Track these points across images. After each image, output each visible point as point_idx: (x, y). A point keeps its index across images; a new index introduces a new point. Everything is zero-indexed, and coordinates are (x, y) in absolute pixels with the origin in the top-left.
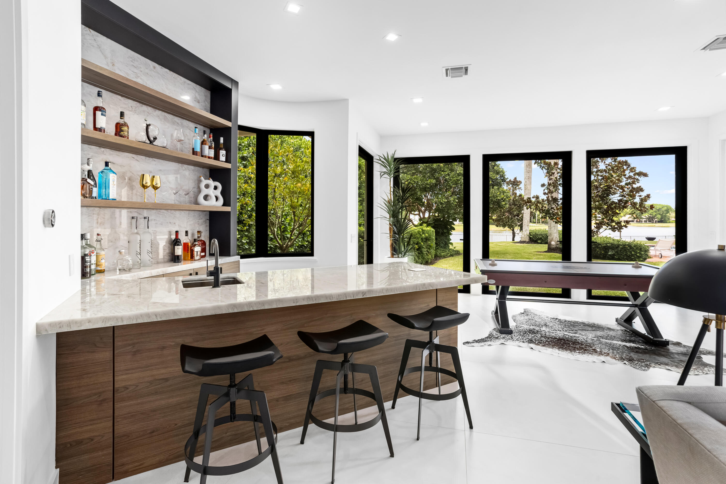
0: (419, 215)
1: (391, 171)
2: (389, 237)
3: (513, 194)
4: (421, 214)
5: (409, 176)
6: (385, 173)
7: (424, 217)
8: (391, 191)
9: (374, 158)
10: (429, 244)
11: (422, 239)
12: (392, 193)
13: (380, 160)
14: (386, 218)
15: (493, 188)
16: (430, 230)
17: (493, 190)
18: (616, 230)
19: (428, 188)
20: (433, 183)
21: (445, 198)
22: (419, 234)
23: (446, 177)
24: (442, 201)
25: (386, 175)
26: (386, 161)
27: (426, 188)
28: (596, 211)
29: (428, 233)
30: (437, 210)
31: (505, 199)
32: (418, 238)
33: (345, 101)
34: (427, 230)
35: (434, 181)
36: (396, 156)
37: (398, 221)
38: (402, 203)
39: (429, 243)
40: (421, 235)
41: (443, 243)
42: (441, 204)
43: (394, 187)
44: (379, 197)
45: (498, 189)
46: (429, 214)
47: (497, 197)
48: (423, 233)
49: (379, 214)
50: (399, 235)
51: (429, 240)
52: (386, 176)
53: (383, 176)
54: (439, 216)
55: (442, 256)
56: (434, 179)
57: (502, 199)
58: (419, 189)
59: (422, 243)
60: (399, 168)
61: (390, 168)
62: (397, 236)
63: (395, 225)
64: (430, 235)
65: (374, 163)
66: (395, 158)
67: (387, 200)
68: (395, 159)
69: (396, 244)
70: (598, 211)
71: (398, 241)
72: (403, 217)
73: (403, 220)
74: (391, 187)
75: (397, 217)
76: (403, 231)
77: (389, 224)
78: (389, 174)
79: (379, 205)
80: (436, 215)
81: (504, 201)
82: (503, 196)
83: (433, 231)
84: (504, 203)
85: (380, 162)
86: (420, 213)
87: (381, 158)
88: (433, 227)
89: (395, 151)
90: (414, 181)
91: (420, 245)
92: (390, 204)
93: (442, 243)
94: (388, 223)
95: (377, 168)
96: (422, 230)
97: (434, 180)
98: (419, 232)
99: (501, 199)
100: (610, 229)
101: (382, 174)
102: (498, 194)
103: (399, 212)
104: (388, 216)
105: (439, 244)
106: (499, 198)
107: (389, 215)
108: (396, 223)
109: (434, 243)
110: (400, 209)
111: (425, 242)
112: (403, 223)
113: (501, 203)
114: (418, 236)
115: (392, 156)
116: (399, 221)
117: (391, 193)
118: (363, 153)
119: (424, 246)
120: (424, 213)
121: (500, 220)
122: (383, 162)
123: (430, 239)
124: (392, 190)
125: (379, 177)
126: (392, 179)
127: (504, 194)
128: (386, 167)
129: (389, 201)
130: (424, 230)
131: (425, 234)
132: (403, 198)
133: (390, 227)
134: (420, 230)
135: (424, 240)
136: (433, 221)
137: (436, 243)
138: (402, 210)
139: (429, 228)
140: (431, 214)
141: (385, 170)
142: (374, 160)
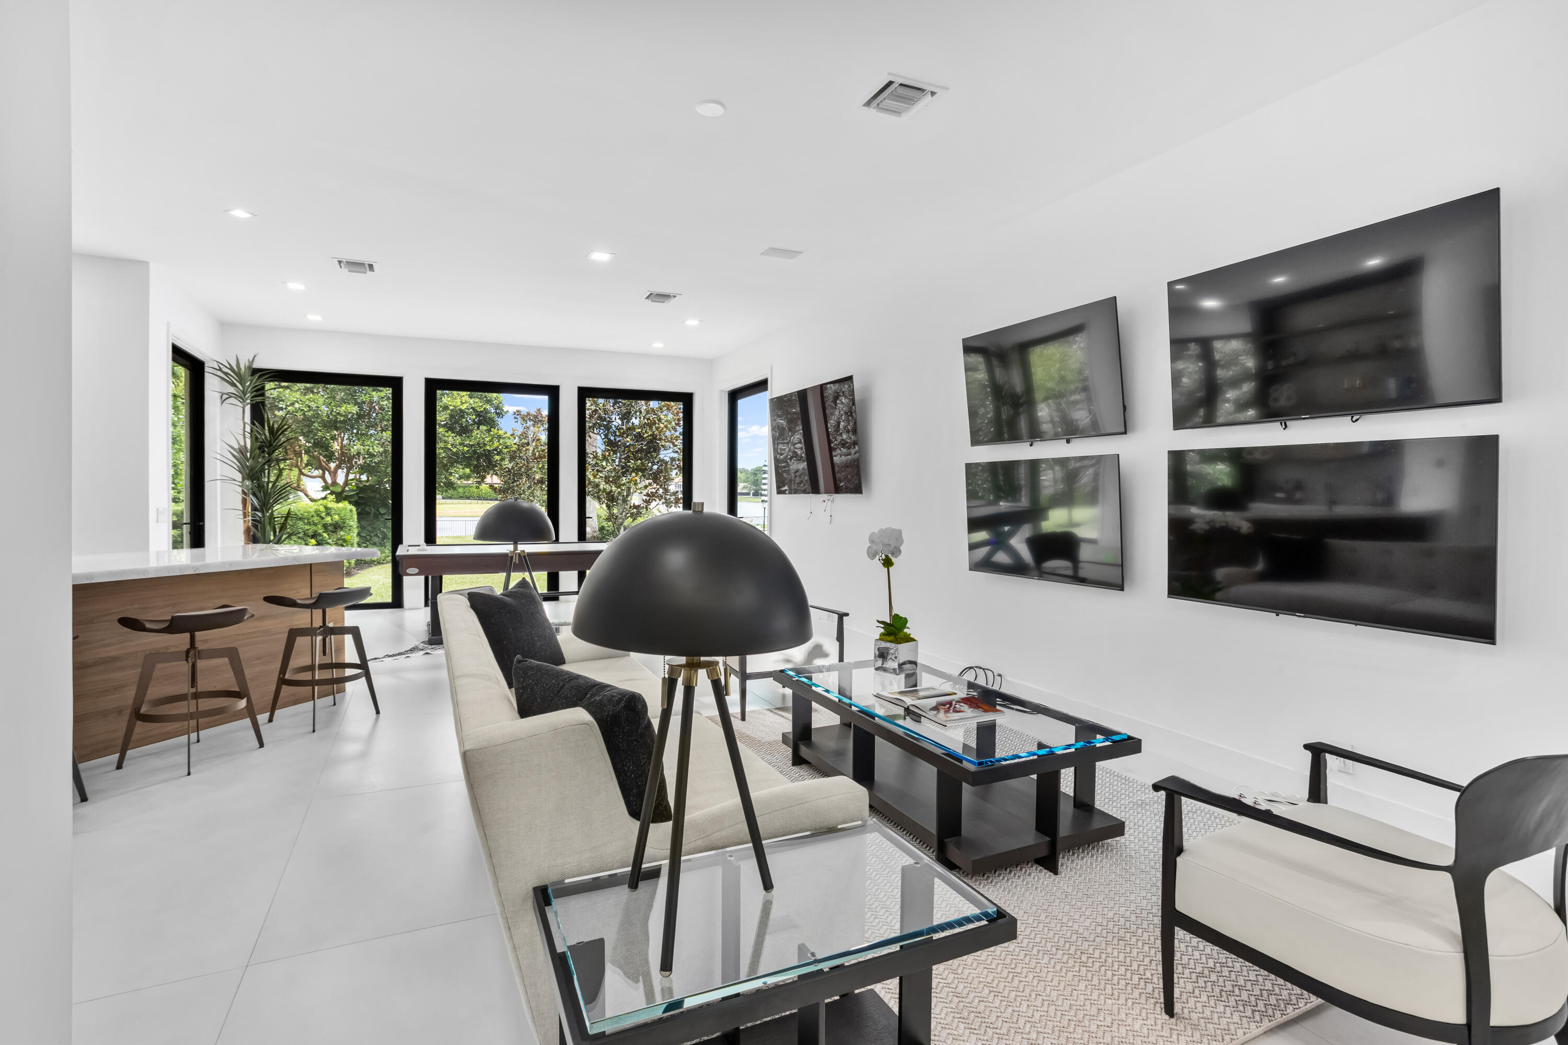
0: (323, 477)
1: (244, 393)
2: (242, 517)
3: (534, 440)
4: (327, 475)
5: (298, 395)
6: (230, 396)
7: (334, 483)
8: (244, 431)
9: (206, 365)
10: (342, 536)
11: (325, 526)
12: (248, 435)
13: (220, 370)
14: (235, 480)
15: (478, 428)
16: (345, 509)
17: (478, 432)
18: (672, 506)
19: (341, 422)
20: (353, 414)
21: (378, 444)
22: (318, 515)
23: (382, 401)
24: (373, 449)
25: (233, 398)
26: (233, 375)
27: (336, 421)
28: (637, 475)
29: (338, 514)
30: (364, 469)
31: (501, 450)
32: (315, 524)
33: (141, 266)
34: (338, 508)
35: (355, 409)
36: (256, 365)
37: (260, 486)
38: (270, 454)
39: (342, 533)
40: (323, 518)
41: (378, 537)
42: (372, 455)
43: (252, 423)
44: (219, 442)
45: (489, 431)
46: (347, 475)
47: (485, 445)
48: (328, 514)
49: (219, 473)
50: (263, 513)
51: (341, 528)
52: (233, 400)
53: (226, 402)
54: (368, 480)
55: (374, 561)
56: (356, 403)
57: (496, 450)
58: (319, 423)
59: (325, 535)
60: (263, 388)
61: (243, 387)
62: (260, 514)
63: (254, 494)
64: (343, 520)
65: (206, 375)
66: (254, 369)
67: (236, 446)
68: (255, 371)
69: (257, 529)
70: (640, 474)
71: (261, 524)
72: (272, 479)
73: (270, 485)
74: (244, 423)
75: (259, 479)
76: (272, 505)
77: (241, 492)
78: (241, 398)
79: (219, 457)
80: (364, 478)
81: (498, 454)
82: (496, 444)
83: (351, 511)
84: (497, 458)
85: (219, 373)
86: (324, 473)
87: (221, 366)
88: (356, 504)
89: (255, 356)
90: (309, 407)
91: (319, 538)
92: (243, 454)
93: (376, 535)
94: (240, 490)
95: (213, 386)
96: (326, 508)
97: (355, 405)
98: (318, 513)
99: (494, 450)
100: (663, 503)
101: (225, 396)
102: (488, 439)
103: (263, 470)
104: (239, 477)
105: (368, 537)
106: (488, 448)
107: (241, 475)
108: (256, 490)
109: (356, 534)
110: (265, 464)
111: (332, 532)
112: (271, 489)
113: (493, 457)
114: (316, 519)
115: (247, 364)
116: (263, 486)
117: (244, 435)
118: (180, 355)
119: (330, 541)
120: (334, 474)
121: (508, 489)
122: (226, 374)
123: (344, 526)
124: (248, 429)
125: (219, 401)
126: (248, 408)
127: (499, 441)
128: (233, 385)
129: (239, 449)
130: (331, 509)
131: (331, 516)
132: (271, 445)
133: (243, 497)
134: (322, 508)
135: (331, 528)
136: (355, 491)
137: (359, 534)
138: (269, 466)
139: (345, 505)
140: (351, 476)
141: (232, 390)
142: (206, 369)
